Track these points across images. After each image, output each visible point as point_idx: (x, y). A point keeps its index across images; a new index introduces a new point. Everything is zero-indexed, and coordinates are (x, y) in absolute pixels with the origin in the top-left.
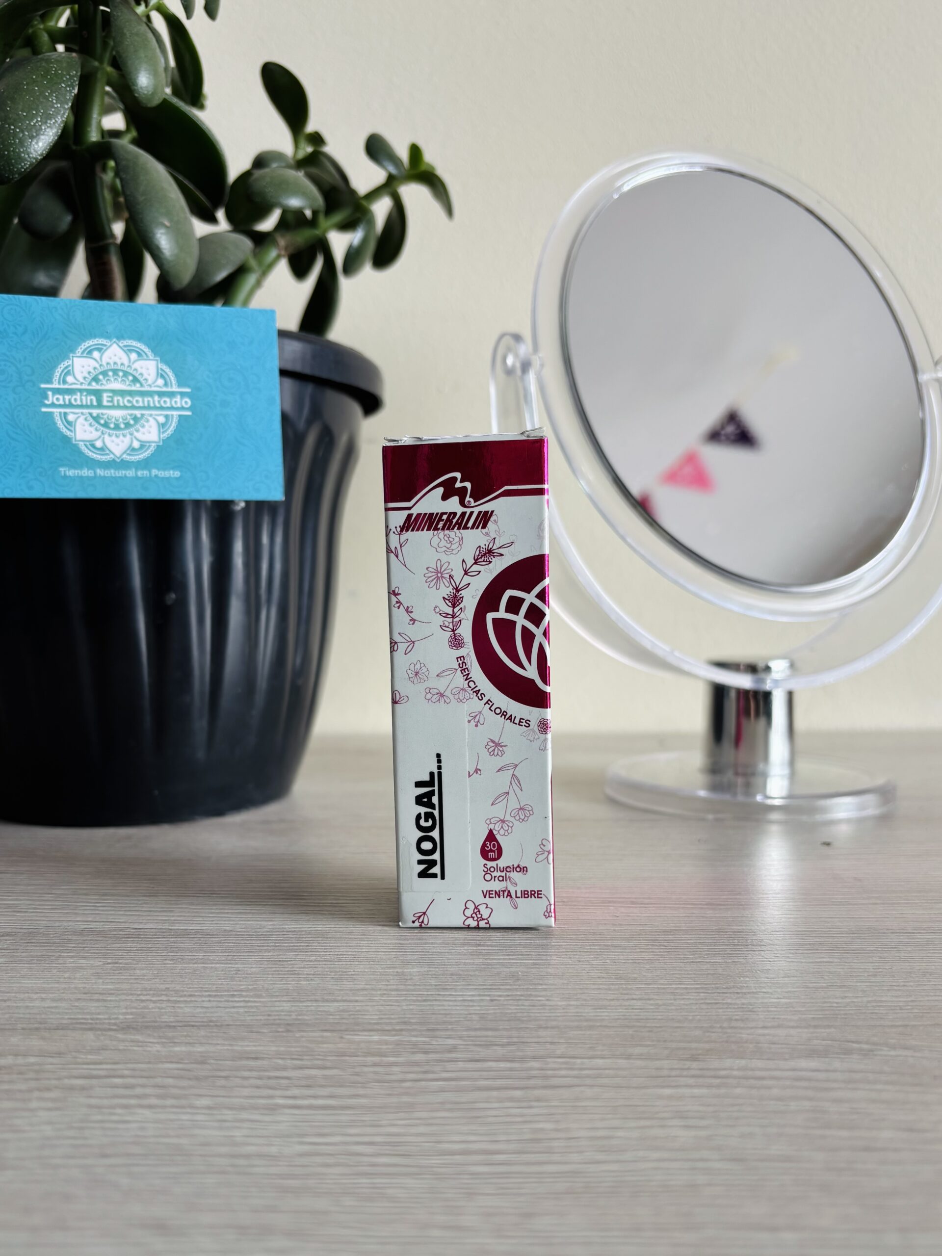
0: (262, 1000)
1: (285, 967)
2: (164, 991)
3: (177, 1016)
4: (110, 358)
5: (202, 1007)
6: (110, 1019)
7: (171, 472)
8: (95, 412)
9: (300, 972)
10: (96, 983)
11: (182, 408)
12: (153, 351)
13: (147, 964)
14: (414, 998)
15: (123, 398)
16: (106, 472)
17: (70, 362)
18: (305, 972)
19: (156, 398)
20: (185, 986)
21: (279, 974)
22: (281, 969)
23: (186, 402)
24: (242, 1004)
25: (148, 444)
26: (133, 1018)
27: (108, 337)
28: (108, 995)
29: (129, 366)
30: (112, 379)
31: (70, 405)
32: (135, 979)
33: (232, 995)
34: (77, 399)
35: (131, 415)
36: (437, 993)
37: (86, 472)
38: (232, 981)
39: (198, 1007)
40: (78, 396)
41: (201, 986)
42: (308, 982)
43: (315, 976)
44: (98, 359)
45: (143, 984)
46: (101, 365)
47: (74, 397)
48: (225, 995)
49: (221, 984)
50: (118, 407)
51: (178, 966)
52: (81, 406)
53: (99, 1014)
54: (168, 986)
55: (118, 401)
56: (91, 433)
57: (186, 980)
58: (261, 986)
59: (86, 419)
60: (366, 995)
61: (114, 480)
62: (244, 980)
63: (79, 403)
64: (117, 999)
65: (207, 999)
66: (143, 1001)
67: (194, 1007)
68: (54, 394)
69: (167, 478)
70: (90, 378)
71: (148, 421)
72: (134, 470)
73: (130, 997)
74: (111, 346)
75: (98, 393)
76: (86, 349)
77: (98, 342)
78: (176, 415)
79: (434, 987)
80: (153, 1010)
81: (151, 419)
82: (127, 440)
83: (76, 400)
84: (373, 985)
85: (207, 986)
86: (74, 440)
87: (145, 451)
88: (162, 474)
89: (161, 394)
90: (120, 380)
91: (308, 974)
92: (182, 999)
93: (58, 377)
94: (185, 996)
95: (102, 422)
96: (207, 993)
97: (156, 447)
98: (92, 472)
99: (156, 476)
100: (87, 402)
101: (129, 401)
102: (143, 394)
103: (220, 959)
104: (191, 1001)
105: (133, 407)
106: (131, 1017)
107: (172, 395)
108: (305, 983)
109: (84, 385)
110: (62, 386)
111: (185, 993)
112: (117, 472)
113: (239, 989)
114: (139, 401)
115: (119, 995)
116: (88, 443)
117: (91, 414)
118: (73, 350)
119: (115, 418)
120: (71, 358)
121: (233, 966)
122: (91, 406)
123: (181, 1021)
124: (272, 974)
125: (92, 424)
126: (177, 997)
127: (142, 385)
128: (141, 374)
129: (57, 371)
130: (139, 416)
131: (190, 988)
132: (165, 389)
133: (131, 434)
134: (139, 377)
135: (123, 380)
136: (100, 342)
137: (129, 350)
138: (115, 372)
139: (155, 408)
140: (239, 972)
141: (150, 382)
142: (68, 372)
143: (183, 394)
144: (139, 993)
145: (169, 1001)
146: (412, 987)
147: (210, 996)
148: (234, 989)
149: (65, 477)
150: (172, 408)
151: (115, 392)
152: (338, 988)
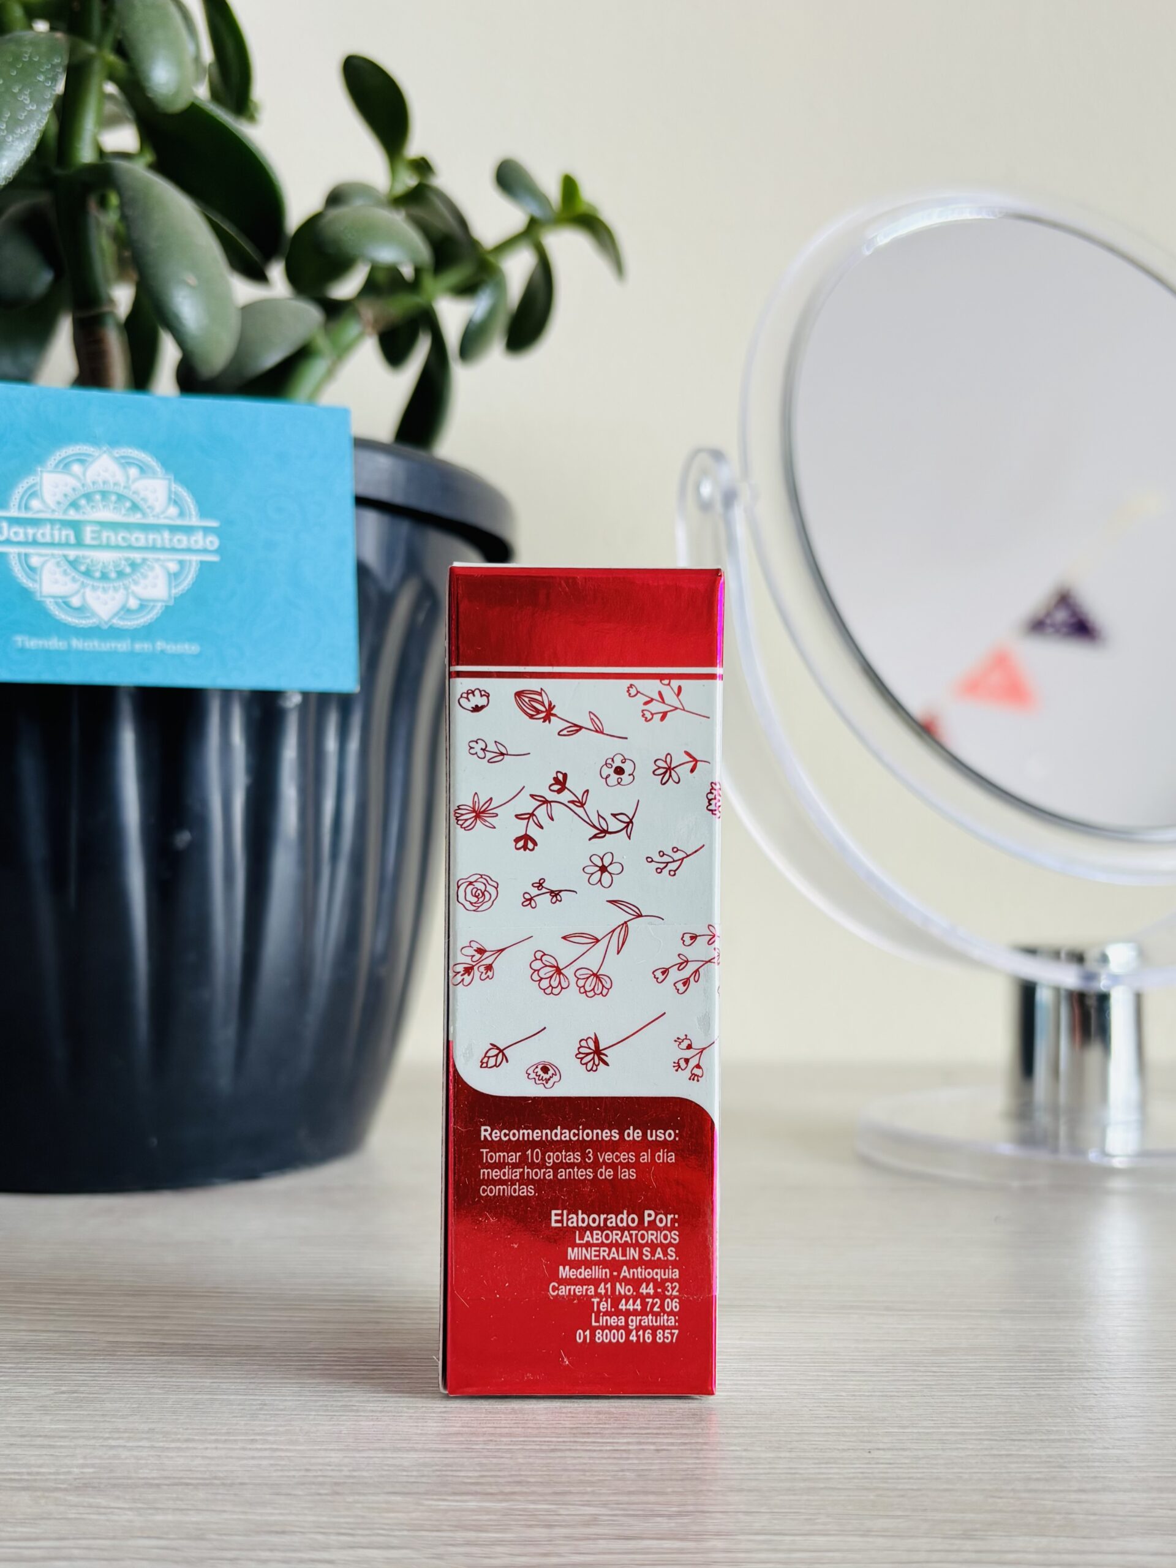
0: (298, 1448)
1: (338, 1401)
2: (148, 1432)
3: (164, 1470)
4: (99, 475)
5: (204, 1457)
6: (58, 1474)
7: (186, 646)
8: (72, 554)
9: (361, 1408)
10: (41, 1421)
11: (205, 551)
12: (166, 465)
13: (123, 1394)
14: (538, 1447)
15: (116, 535)
16: (86, 644)
17: (38, 479)
18: (369, 1408)
19: (166, 535)
20: (179, 1426)
21: (328, 1410)
22: (332, 1403)
23: (211, 542)
24: (267, 1453)
25: (152, 604)
26: (94, 1472)
27: (94, 441)
28: (56, 1439)
29: (125, 487)
30: (101, 506)
31: (35, 543)
32: (103, 1415)
33: (252, 1440)
34: (45, 533)
35: (127, 559)
36: (572, 1439)
37: (54, 643)
38: (254, 1420)
39: (197, 1457)
40: (47, 529)
41: (204, 1426)
42: (372, 1423)
43: (383, 1414)
44: (82, 477)
45: (114, 1422)
46: (83, 485)
47: (41, 531)
48: (241, 1440)
49: (237, 1424)
50: (108, 547)
51: (171, 1396)
52: (52, 544)
53: (41, 1466)
54: (152, 1426)
55: (108, 538)
56: (66, 584)
57: (182, 1417)
58: (297, 1428)
59: (58, 564)
60: (461, 1443)
61: (97, 656)
62: (273, 1418)
63: (48, 539)
64: (72, 1444)
65: (214, 1445)
66: (112, 1447)
67: (192, 1456)
68: (10, 527)
69: (180, 656)
70: (68, 503)
71: (152, 569)
72: (129, 641)
73: (92, 1442)
74: (99, 456)
75: (76, 526)
76: (60, 462)
77: (81, 452)
78: (196, 561)
79: (568, 1431)
80: (128, 1461)
81: (157, 566)
82: (120, 596)
83: (43, 535)
84: (473, 1427)
85: (214, 1427)
86: (38, 595)
87: (149, 613)
88: (172, 648)
89: (173, 529)
90: (112, 507)
91: (373, 1411)
92: (173, 1445)
93: (18, 500)
94: (178, 1440)
95: (83, 568)
96: (213, 1437)
97: (164, 608)
98: (66, 644)
99: (163, 652)
100: (60, 538)
101: (123, 538)
102: (146, 528)
103: (237, 1387)
104: (187, 1448)
105: (130, 547)
106: (91, 1470)
107: (189, 530)
108: (368, 1423)
109: (57, 513)
110: (23, 515)
111: (179, 1436)
112: (103, 645)
113: (263, 1431)
114: (139, 538)
115: (74, 1438)
116: (60, 600)
117: (65, 557)
118: (40, 460)
119: (103, 563)
120: (39, 473)
121: (257, 1397)
122: (67, 545)
123: (169, 1478)
124: (316, 1411)
125: (68, 571)
126: (166, 1441)
127: (144, 514)
128: (144, 500)
129: (17, 492)
130: (139, 561)
131: (187, 1429)
132: (179, 522)
133: (126, 588)
134: (141, 504)
135: (115, 508)
136: (84, 452)
137: (125, 463)
138: (104, 494)
139: (163, 549)
140: (266, 1407)
141: (158, 510)
142: (33, 493)
143: (206, 530)
144: (107, 1435)
145: (152, 1447)
146: (535, 1431)
147: (216, 1441)
148: (256, 1432)
149: (23, 650)
150: (189, 550)
151: (104, 525)
152: (419, 1432)
